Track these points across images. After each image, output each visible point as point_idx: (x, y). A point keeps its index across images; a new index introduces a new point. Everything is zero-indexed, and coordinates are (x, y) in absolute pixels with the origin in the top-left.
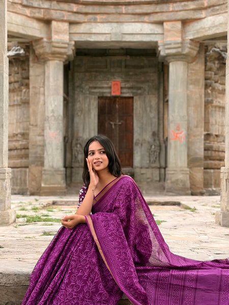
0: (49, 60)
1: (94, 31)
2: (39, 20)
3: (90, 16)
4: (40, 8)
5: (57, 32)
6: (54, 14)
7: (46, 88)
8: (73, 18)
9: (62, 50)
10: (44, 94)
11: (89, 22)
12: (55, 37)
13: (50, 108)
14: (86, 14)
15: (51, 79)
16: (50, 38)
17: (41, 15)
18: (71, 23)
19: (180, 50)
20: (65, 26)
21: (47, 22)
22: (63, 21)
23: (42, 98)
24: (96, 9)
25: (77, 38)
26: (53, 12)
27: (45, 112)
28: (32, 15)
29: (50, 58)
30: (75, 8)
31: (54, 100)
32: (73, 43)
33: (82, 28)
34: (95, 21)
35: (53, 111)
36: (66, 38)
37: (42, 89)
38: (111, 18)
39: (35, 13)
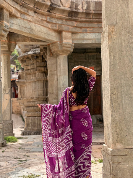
0: (60, 55)
1: (85, 37)
2: (55, 31)
3: (83, 29)
4: (56, 24)
5: (66, 38)
6: (64, 27)
7: (58, 71)
8: (74, 30)
9: (68, 49)
10: (57, 75)
11: (83, 32)
12: (65, 41)
13: (62, 83)
14: (81, 28)
15: (62, 66)
16: (61, 41)
17: (56, 28)
18: (73, 33)
20: (69, 35)
21: (60, 32)
22: (68, 32)
23: (56, 77)
24: (87, 25)
25: (76, 42)
26: (63, 26)
27: (58, 85)
28: (52, 28)
29: (61, 54)
30: (75, 24)
31: (64, 78)
32: (74, 45)
33: (79, 36)
34: (86, 32)
35: (63, 85)
36: (70, 41)
37: (55, 72)
38: (95, 30)
39: (53, 27)
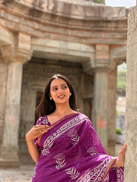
0: (13, 62)
1: (48, 44)
2: (10, 30)
3: (46, 34)
4: (12, 22)
5: (23, 42)
6: (22, 28)
7: (8, 82)
8: (35, 33)
9: (25, 56)
10: (6, 87)
11: (45, 38)
12: (21, 45)
13: (12, 98)
14: (43, 32)
15: (14, 76)
16: (16, 44)
17: (12, 27)
18: (33, 37)
19: (107, 65)
20: (28, 38)
21: (15, 33)
22: (27, 34)
23: (4, 90)
24: (51, 29)
25: (35, 48)
26: (21, 26)
27: (6, 100)
28: (6, 26)
29: (14, 60)
30: (37, 26)
31: (15, 92)
32: (32, 51)
33: (40, 42)
34: (49, 38)
35: (13, 101)
36: (28, 47)
37: (4, 84)
38: (61, 37)
39: (8, 24)
